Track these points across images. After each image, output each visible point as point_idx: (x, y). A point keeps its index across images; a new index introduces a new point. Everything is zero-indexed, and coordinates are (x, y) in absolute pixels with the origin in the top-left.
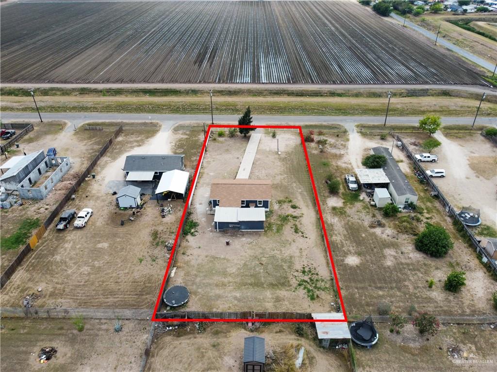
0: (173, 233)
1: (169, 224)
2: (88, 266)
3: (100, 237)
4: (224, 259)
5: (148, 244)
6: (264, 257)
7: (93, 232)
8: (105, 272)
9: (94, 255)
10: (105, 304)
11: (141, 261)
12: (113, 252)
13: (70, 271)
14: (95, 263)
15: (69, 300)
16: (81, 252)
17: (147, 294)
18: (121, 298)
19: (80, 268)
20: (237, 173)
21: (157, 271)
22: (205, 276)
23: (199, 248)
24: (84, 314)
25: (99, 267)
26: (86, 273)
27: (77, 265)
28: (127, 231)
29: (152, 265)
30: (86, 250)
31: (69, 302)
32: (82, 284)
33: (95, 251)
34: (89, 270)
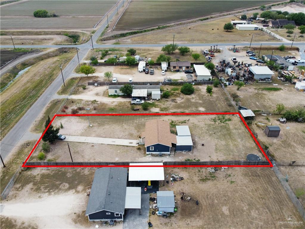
0: (199, 171)
1: (190, 174)
2: (250, 212)
3: (217, 215)
4: (216, 146)
5: (215, 182)
6: (209, 133)
7: (213, 223)
8: (251, 199)
9: (238, 213)
10: (275, 191)
11: (232, 182)
12: (231, 201)
13: (261, 223)
14: (246, 209)
15: (284, 213)
16: (239, 224)
17: (257, 173)
18: (266, 184)
19: (255, 217)
20: (117, 145)
21: (238, 172)
22: (232, 152)
23: (210, 156)
24: (287, 200)
25: (249, 205)
26: (257, 212)
27: (253, 221)
28: (204, 198)
29: (234, 176)
30: (235, 221)
31: (285, 212)
32: (267, 210)
33: (233, 213)
34: (253, 211)
